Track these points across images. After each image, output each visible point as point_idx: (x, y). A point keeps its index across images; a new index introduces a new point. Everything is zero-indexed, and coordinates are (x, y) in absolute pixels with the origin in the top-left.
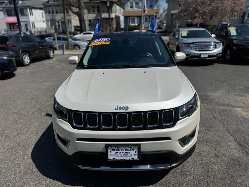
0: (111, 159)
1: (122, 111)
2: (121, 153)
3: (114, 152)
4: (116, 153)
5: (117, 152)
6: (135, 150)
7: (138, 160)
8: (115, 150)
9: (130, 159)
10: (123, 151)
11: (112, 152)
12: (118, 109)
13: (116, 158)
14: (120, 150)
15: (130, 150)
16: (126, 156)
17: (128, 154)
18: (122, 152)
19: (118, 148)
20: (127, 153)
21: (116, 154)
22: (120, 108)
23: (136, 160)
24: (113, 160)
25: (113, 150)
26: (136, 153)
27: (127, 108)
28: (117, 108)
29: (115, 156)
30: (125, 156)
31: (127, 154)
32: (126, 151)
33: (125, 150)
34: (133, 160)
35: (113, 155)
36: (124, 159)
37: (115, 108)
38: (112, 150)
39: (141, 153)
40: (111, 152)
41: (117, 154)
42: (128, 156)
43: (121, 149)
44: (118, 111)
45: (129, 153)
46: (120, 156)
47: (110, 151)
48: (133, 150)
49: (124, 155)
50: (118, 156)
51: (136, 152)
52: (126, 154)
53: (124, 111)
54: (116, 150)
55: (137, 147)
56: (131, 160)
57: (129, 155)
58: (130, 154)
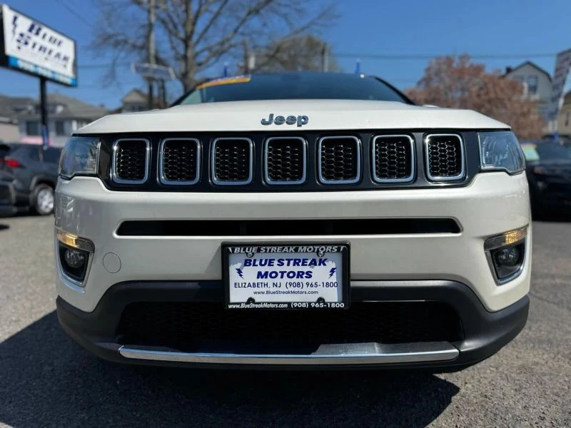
0: (240, 304)
1: (285, 127)
2: (277, 274)
3: (250, 273)
4: (260, 275)
5: (263, 270)
6: (331, 265)
7: (342, 305)
8: (257, 263)
9: (310, 303)
10: (285, 268)
11: (246, 270)
12: (273, 124)
13: (258, 298)
14: (276, 263)
15: (313, 263)
16: (297, 289)
17: (304, 280)
18: (283, 273)
19: (269, 256)
20: (300, 275)
21: (260, 280)
22: (280, 120)
23: (333, 305)
24: (248, 306)
25: (247, 263)
26: (334, 279)
27: (303, 120)
28: (267, 120)
29: (256, 289)
30: (292, 289)
31: (300, 280)
32: (297, 269)
33: (292, 262)
34: (322, 305)
35: (249, 285)
36: (289, 304)
37: (264, 120)
38: (245, 265)
39: (353, 284)
40: (239, 271)
41: (264, 280)
42: (306, 289)
43: (279, 261)
44: (273, 127)
45: (309, 275)
46: (275, 289)
47: (239, 265)
48: (322, 262)
49: (290, 284)
50: (264, 289)
51: (332, 271)
52: (295, 280)
53: (294, 127)
54: (261, 264)
55: (339, 250)
56: (313, 305)
57: (308, 284)
58: (309, 280)
